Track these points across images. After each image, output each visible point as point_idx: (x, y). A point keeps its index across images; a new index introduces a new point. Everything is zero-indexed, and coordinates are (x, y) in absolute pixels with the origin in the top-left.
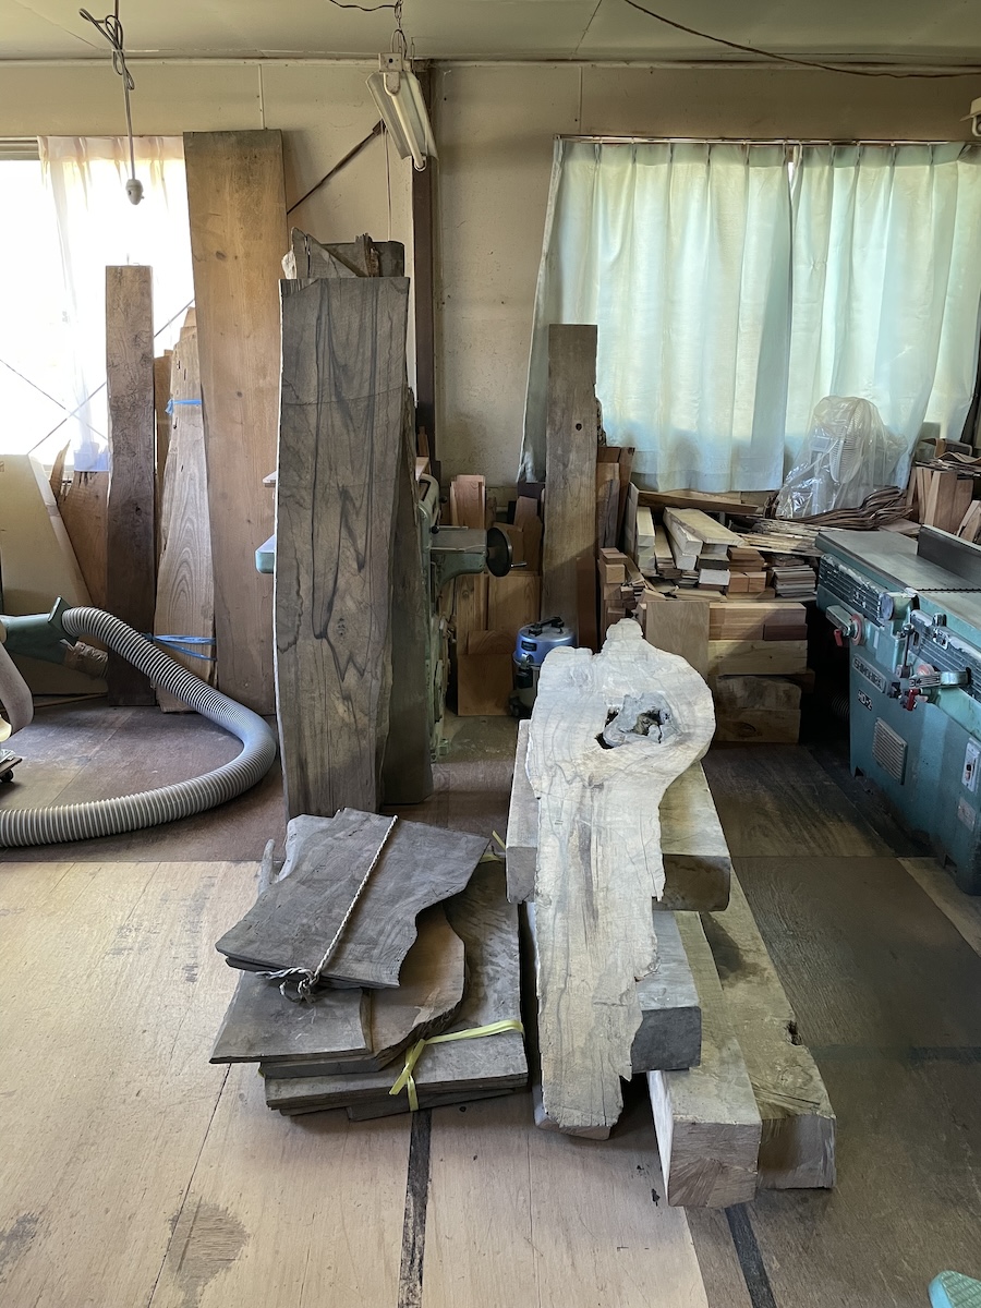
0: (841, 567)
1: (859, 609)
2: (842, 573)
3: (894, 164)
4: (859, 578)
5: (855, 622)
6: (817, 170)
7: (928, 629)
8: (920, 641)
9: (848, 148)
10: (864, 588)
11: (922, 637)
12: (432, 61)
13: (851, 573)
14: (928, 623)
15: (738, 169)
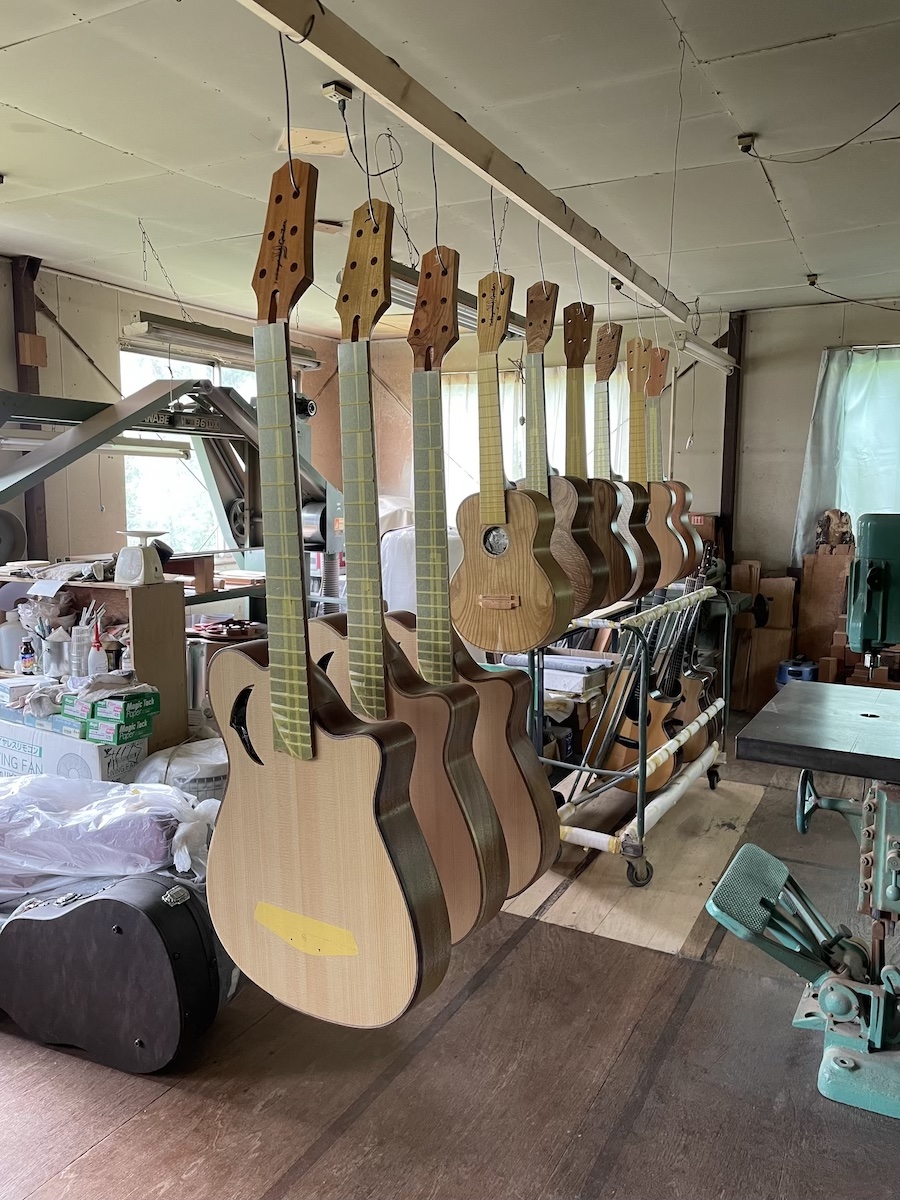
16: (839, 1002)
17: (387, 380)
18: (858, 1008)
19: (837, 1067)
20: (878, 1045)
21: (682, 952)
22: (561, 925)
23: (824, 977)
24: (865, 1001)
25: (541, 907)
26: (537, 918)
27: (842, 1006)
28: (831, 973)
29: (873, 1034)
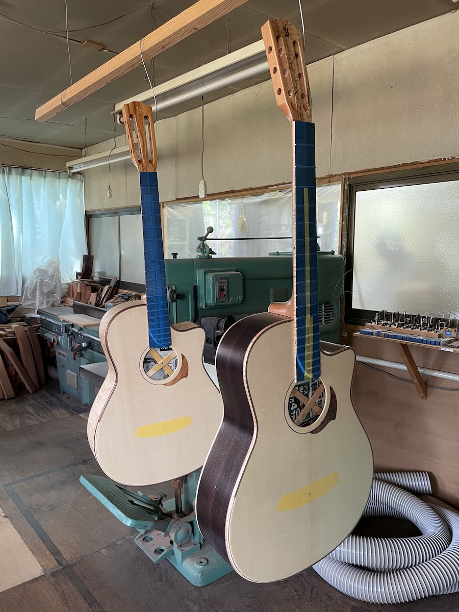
0: (47, 319)
1: (55, 332)
2: (48, 321)
4: (54, 322)
5: (54, 337)
7: (77, 333)
8: (76, 337)
10: (56, 324)
11: (76, 336)
13: (51, 320)
14: (77, 331)
16: (184, 532)
18: (192, 530)
19: (201, 567)
20: (202, 543)
27: (186, 534)
28: (172, 521)
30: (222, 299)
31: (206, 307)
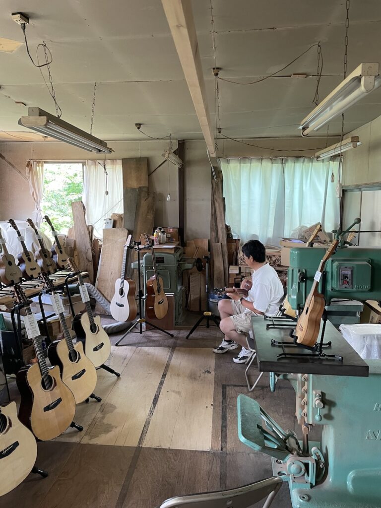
3: (312, 163)
6: (289, 165)
9: (300, 159)
12: (184, 140)
15: (269, 164)
16: (297, 469)
17: (12, 163)
18: (305, 470)
19: (301, 501)
20: (314, 484)
21: (212, 448)
22: (153, 447)
23: (287, 457)
24: (307, 465)
25: (140, 439)
26: (141, 446)
27: (298, 470)
28: (290, 455)
29: (311, 480)
30: (345, 285)
31: (332, 290)
